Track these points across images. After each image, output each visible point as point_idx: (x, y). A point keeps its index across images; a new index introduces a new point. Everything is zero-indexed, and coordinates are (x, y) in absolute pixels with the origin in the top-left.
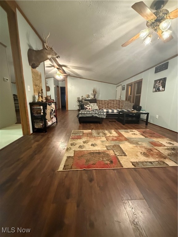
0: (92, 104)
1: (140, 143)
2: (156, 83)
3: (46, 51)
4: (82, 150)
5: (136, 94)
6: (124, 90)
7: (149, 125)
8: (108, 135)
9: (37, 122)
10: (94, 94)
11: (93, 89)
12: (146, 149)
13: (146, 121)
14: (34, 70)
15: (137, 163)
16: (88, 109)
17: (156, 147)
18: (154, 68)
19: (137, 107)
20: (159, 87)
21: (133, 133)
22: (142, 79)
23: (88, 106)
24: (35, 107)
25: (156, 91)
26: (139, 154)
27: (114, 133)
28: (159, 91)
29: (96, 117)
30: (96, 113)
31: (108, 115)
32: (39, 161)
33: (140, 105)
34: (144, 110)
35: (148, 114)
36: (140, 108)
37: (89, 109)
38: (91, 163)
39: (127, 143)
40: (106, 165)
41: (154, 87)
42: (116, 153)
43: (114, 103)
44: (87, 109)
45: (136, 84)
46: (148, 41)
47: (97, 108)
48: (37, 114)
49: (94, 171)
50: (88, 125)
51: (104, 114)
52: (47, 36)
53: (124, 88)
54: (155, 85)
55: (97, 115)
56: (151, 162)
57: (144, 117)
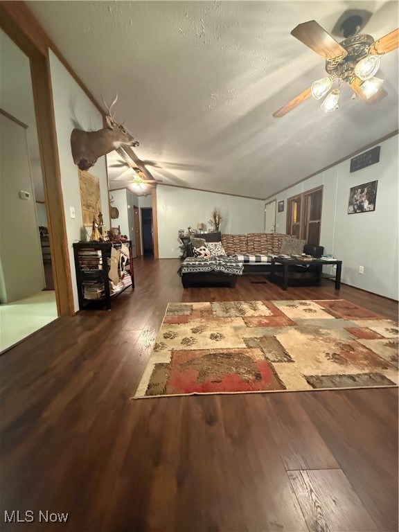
0: (210, 243)
1: (323, 331)
2: (355, 194)
3: (110, 132)
4: (188, 348)
5: (310, 220)
6: (283, 210)
7: (342, 289)
8: (250, 312)
9: (90, 286)
10: (216, 221)
11: (212, 210)
12: (337, 344)
13: (334, 279)
14: (83, 172)
15: (317, 378)
16: (202, 256)
17: (362, 341)
18: (349, 161)
19: (314, 248)
20: (362, 202)
21: (306, 307)
22: (322, 186)
23: (203, 247)
24: (86, 253)
25: (356, 212)
26: (322, 357)
27: (263, 309)
28: (362, 212)
29: (221, 273)
30: (220, 263)
31: (248, 267)
32: (91, 374)
33: (320, 245)
34: (331, 256)
35: (339, 264)
36: (320, 251)
37: (206, 255)
38: (212, 378)
39: (293, 332)
40: (244, 384)
41: (350, 204)
42: (268, 355)
43: (259, 241)
44: (200, 254)
45: (310, 198)
46: (331, 103)
47: (223, 252)
48: (90, 268)
49: (218, 398)
50: (203, 290)
51: (238, 266)
52: (114, 100)
53: (283, 206)
54: (352, 197)
55: (223, 269)
56: (351, 377)
57: (330, 271)
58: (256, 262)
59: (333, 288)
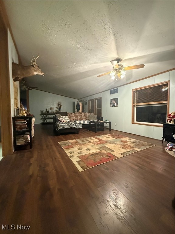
0: (63, 117)
1: (116, 143)
2: (112, 101)
3: (33, 68)
4: (82, 155)
5: (98, 108)
6: (87, 104)
7: (111, 131)
8: (92, 141)
9: (19, 138)
10: (59, 107)
12: (121, 145)
13: (109, 128)
14: (15, 82)
15: (123, 153)
16: (62, 122)
17: (125, 143)
18: (109, 91)
19: (100, 117)
20: (114, 104)
21: (106, 137)
22: (101, 97)
23: (61, 118)
24: (19, 122)
25: (113, 107)
26: (120, 148)
27: (95, 140)
28: (114, 106)
29: (74, 128)
30: (73, 124)
31: (84, 126)
33: (102, 117)
34: (108, 120)
35: (110, 122)
36: (102, 119)
37: (64, 121)
38: (98, 160)
39: (108, 144)
40: (107, 160)
41: (111, 104)
42: (108, 151)
43: (82, 115)
44: (61, 121)
45: (97, 100)
47: (69, 120)
48: (21, 129)
49: (104, 164)
51: (80, 125)
53: (87, 103)
54: (111, 102)
55: (75, 126)
56: (129, 151)
57: (107, 125)
58: (83, 123)
59: (109, 131)
